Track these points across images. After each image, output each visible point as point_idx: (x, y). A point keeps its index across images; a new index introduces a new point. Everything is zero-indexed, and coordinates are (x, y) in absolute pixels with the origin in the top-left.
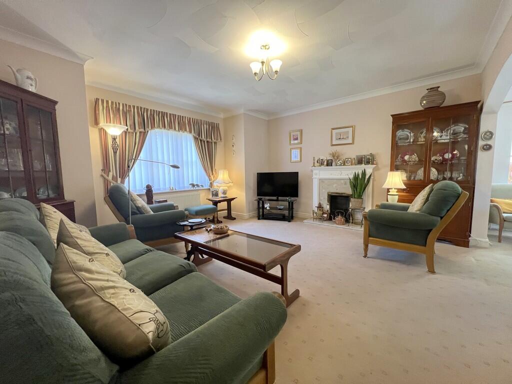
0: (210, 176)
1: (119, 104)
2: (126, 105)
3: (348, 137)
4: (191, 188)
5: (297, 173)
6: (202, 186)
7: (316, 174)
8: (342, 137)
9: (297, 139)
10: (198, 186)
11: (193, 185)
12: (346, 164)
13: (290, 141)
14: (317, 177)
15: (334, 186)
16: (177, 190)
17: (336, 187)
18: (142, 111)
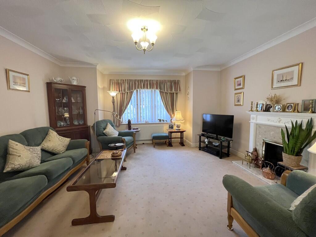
0: (171, 115)
1: (119, 80)
2: (122, 80)
3: (292, 78)
4: (158, 122)
5: (233, 116)
6: (166, 121)
7: (253, 119)
8: (284, 79)
9: (240, 85)
10: (163, 121)
11: (160, 120)
12: (287, 110)
13: (235, 86)
14: (254, 121)
15: (271, 133)
16: (149, 123)
17: (273, 134)
18: (129, 81)
